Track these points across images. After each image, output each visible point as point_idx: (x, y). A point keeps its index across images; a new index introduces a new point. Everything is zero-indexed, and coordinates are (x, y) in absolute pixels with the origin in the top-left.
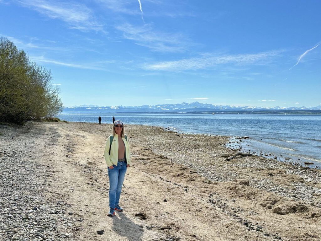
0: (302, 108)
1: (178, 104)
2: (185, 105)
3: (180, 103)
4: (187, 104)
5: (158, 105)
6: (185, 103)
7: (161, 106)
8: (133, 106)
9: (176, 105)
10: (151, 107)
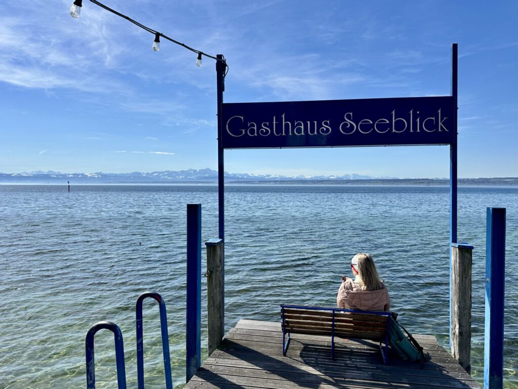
0: (331, 178)
1: (182, 172)
2: (192, 172)
3: (185, 170)
4: (195, 171)
5: (155, 173)
6: (192, 170)
7: (160, 173)
8: (118, 173)
9: (181, 171)
10: (144, 175)
